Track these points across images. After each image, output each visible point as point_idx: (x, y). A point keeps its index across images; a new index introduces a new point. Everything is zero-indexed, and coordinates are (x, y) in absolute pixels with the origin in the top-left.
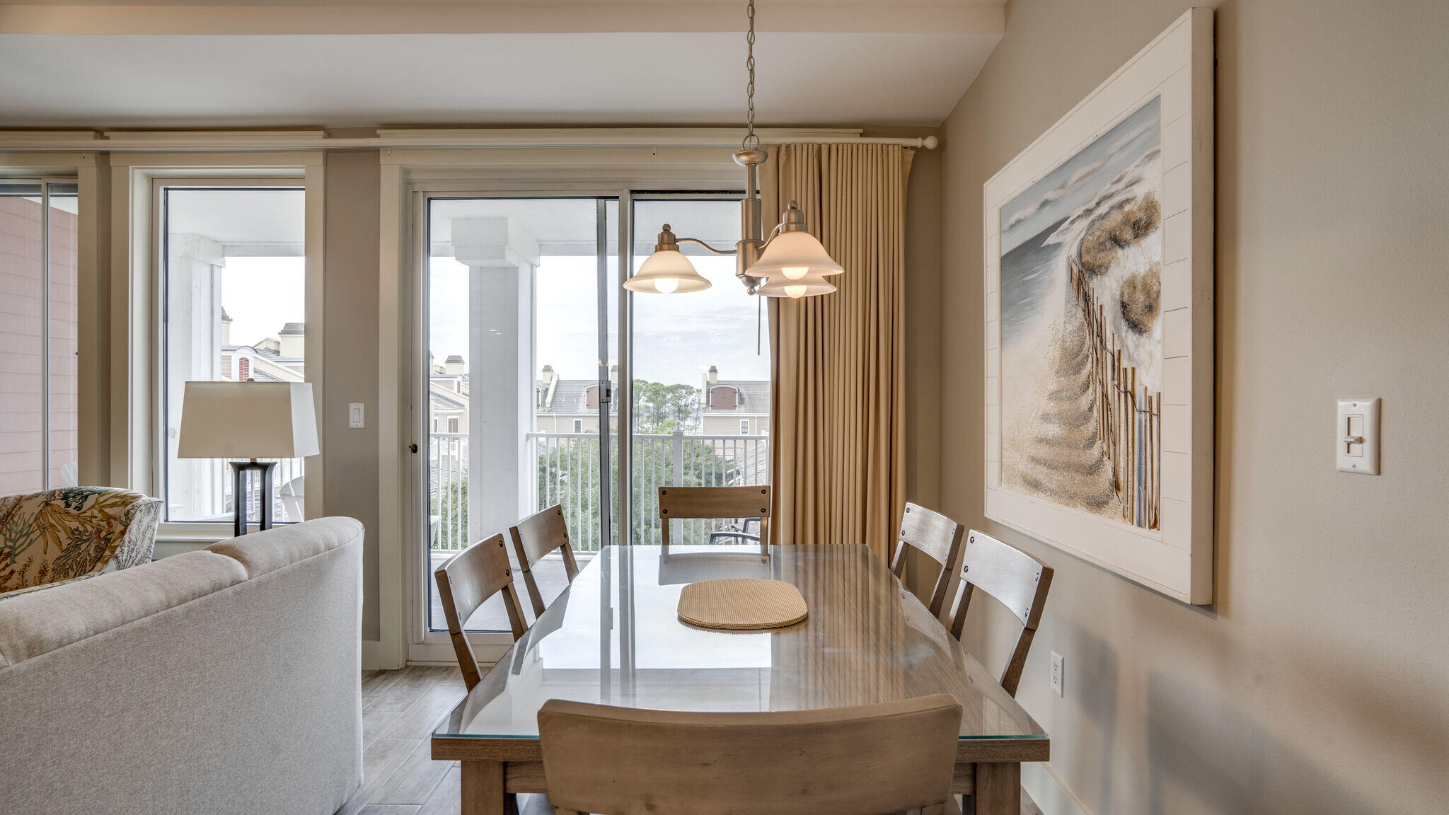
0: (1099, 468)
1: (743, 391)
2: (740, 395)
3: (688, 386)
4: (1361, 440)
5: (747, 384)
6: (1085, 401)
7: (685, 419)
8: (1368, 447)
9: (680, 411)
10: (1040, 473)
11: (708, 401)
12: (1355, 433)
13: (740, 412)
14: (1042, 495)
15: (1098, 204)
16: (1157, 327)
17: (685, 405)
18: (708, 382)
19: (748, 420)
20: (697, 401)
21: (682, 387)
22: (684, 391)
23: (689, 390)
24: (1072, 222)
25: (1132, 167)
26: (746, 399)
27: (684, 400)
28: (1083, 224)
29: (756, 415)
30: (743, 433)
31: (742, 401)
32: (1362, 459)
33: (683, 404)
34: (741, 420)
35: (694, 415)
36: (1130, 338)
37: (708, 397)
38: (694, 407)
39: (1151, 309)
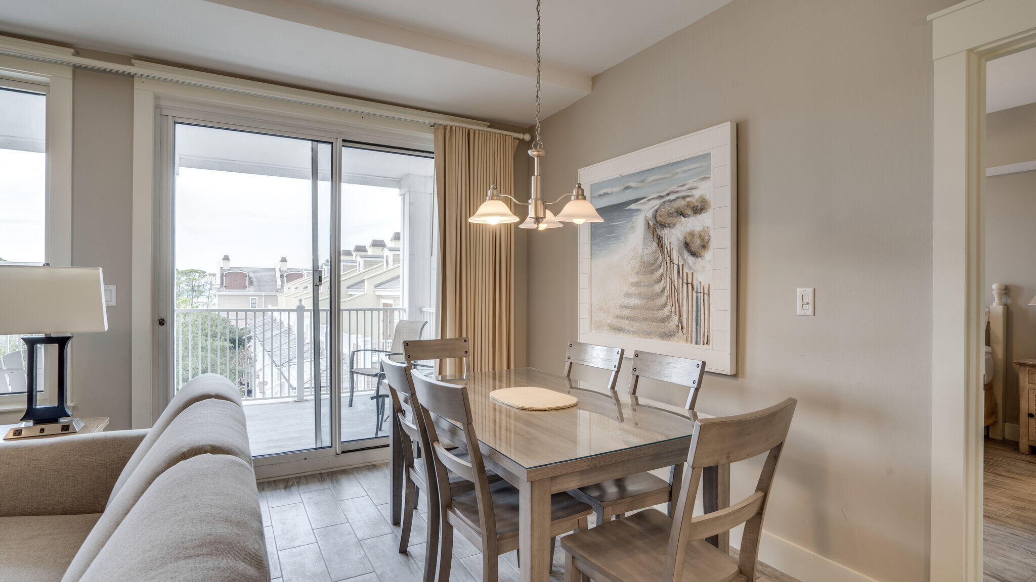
0: (668, 319)
1: (252, 275)
2: (250, 279)
3: (201, 271)
4: (808, 303)
5: (255, 270)
6: (658, 288)
7: (198, 296)
8: (810, 307)
9: (193, 290)
10: (625, 324)
11: (222, 283)
12: (805, 301)
13: (250, 291)
14: (625, 334)
15: (668, 194)
16: (708, 255)
17: (199, 286)
18: (221, 268)
19: (257, 298)
20: (209, 283)
21: (196, 271)
22: (198, 275)
23: (202, 274)
24: (649, 200)
25: (691, 181)
26: (255, 282)
27: (198, 282)
28: (657, 203)
29: (263, 294)
30: (252, 307)
31: (251, 283)
32: (809, 310)
33: (196, 285)
34: (251, 298)
35: (207, 294)
36: (691, 259)
37: (222, 279)
38: (206, 287)
39: (704, 247)
